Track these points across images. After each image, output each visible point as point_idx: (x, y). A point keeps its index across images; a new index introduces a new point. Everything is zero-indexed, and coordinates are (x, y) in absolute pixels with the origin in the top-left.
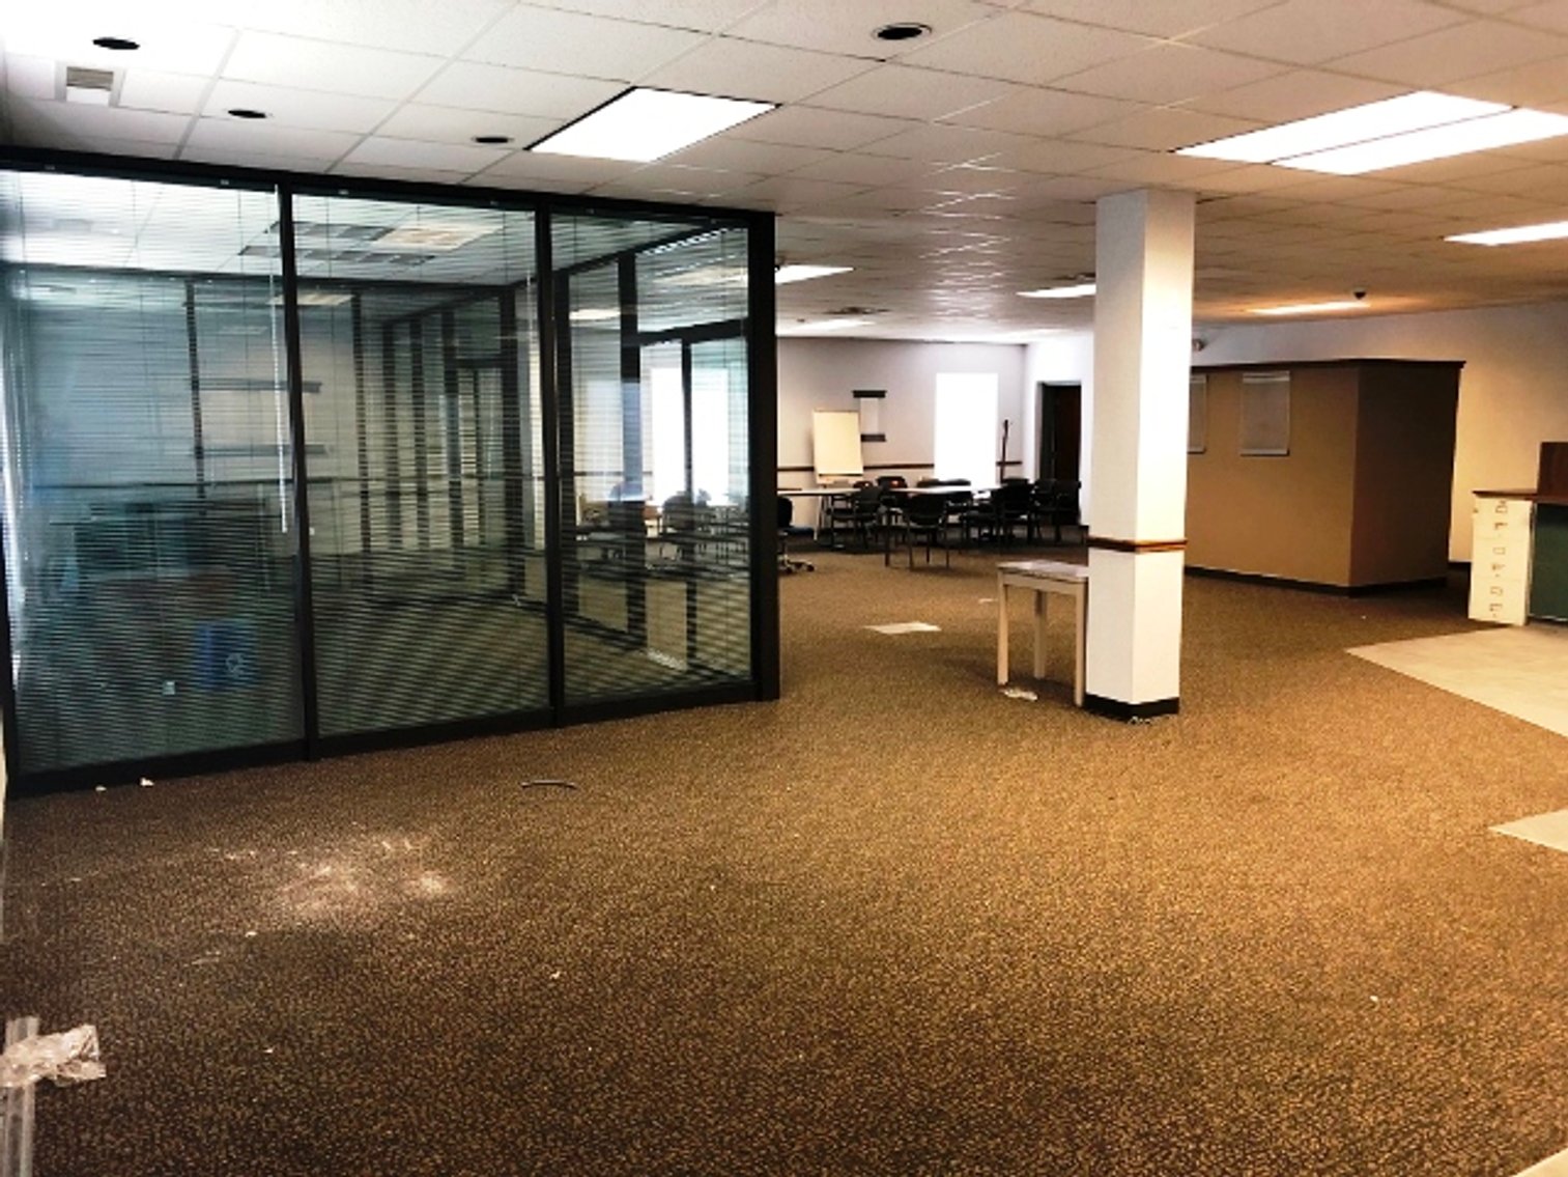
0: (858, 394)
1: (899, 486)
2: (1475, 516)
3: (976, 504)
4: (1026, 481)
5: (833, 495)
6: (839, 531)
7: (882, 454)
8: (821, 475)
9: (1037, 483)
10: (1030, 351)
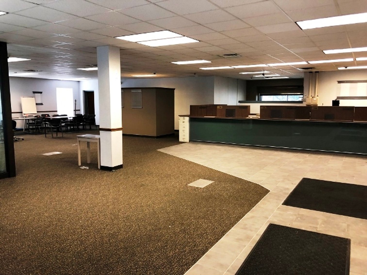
0: (34, 92)
1: (48, 116)
2: (179, 120)
3: (69, 121)
4: (82, 115)
5: (28, 119)
6: (31, 129)
7: (42, 108)
8: (24, 114)
9: (84, 115)
10: (81, 83)
